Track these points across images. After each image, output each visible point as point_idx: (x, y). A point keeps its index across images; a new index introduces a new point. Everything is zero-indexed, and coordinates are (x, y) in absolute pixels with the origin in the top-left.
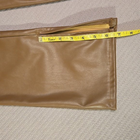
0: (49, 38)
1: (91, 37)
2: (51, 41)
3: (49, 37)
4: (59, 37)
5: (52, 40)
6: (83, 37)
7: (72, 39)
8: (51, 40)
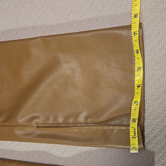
0: (133, 138)
1: (138, 74)
2: (137, 135)
3: (131, 137)
4: (131, 122)
5: (135, 133)
6: (137, 86)
7: (137, 103)
8: (135, 135)
